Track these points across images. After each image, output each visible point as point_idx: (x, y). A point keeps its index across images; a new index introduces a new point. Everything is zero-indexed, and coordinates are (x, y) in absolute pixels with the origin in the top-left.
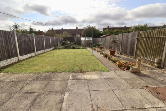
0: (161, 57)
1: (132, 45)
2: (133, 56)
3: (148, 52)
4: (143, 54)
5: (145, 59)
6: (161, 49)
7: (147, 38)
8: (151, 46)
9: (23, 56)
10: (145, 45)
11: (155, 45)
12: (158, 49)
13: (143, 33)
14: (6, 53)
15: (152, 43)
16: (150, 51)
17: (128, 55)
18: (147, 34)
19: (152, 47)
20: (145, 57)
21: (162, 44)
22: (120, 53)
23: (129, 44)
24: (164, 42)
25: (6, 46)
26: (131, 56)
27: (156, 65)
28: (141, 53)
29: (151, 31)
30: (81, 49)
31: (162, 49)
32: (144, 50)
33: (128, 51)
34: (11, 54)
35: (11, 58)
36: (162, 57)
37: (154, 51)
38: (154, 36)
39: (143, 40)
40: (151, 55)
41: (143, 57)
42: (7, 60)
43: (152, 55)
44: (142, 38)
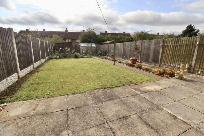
0: (190, 63)
1: (156, 52)
2: (157, 63)
3: (176, 59)
4: (170, 61)
5: (173, 65)
6: (190, 56)
7: (174, 45)
8: (179, 54)
9: (23, 70)
10: (173, 52)
11: (184, 52)
12: (187, 55)
13: (169, 40)
14: (4, 67)
15: (181, 50)
16: (178, 58)
17: (151, 63)
18: (174, 41)
19: (181, 54)
20: (172, 64)
21: (192, 51)
22: (139, 61)
23: (152, 52)
24: (193, 49)
25: (4, 54)
26: (154, 64)
27: (186, 70)
28: (167, 60)
29: (179, 39)
30: (86, 58)
31: (192, 55)
32: (171, 57)
33: (151, 58)
34: (10, 68)
35: (11, 76)
36: (192, 63)
37: (182, 57)
38: (183, 44)
39: (169, 48)
40: (179, 62)
41: (171, 64)
42: (7, 79)
43: (181, 61)
44: (168, 46)
